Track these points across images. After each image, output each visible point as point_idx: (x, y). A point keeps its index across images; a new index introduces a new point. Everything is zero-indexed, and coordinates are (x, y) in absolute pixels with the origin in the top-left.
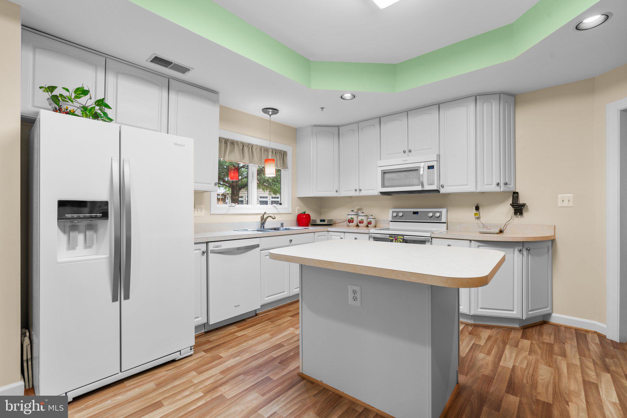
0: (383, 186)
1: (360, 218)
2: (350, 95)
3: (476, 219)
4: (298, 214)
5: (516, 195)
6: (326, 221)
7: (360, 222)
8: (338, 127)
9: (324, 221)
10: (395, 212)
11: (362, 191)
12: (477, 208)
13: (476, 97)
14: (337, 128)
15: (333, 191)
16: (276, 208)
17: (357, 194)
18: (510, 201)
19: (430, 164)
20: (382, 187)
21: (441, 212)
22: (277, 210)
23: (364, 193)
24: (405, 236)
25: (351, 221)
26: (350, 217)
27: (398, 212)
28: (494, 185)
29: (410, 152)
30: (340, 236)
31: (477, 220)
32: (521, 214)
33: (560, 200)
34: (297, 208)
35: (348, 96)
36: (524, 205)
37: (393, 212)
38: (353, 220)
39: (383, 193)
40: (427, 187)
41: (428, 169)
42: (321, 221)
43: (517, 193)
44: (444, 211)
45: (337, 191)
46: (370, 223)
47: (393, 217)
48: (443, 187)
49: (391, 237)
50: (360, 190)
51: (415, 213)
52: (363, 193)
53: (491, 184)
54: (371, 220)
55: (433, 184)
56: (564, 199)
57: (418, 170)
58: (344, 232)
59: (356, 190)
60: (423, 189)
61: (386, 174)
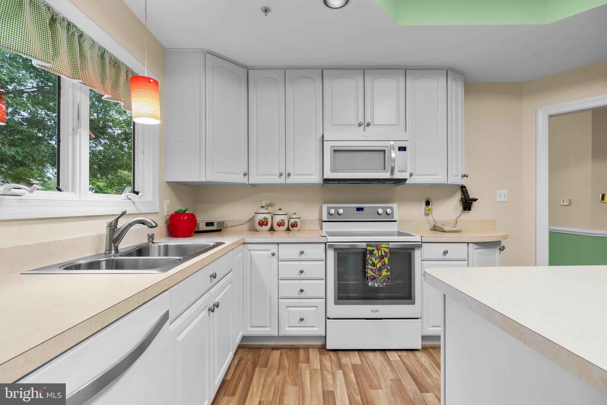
0: (333, 170)
1: (278, 219)
4: (170, 214)
5: (464, 189)
6: (215, 224)
7: (279, 225)
8: (247, 69)
9: (212, 224)
10: (332, 208)
11: (292, 176)
12: (428, 203)
13: (449, 71)
14: (245, 70)
15: (239, 174)
16: (133, 202)
17: (282, 180)
18: (459, 196)
19: (402, 144)
20: (331, 171)
21: (391, 208)
22: (135, 206)
24: (390, 243)
25: (262, 223)
26: (260, 217)
27: (336, 209)
28: (460, 177)
29: (368, 125)
30: (269, 250)
31: (426, 217)
32: (470, 209)
33: (498, 196)
34: (166, 203)
36: (475, 200)
37: (329, 209)
38: (267, 221)
39: (326, 181)
40: (398, 175)
41: (399, 151)
42: (208, 224)
43: (465, 187)
44: (395, 206)
45: (245, 175)
46: (294, 225)
47: (330, 214)
48: (411, 175)
49: (370, 246)
50: (289, 175)
51: (359, 209)
52: (293, 180)
53: (458, 176)
54: (296, 220)
55: (405, 171)
56: (502, 194)
57: (384, 151)
58: (278, 244)
59: (281, 175)
60: (392, 177)
61: (336, 152)
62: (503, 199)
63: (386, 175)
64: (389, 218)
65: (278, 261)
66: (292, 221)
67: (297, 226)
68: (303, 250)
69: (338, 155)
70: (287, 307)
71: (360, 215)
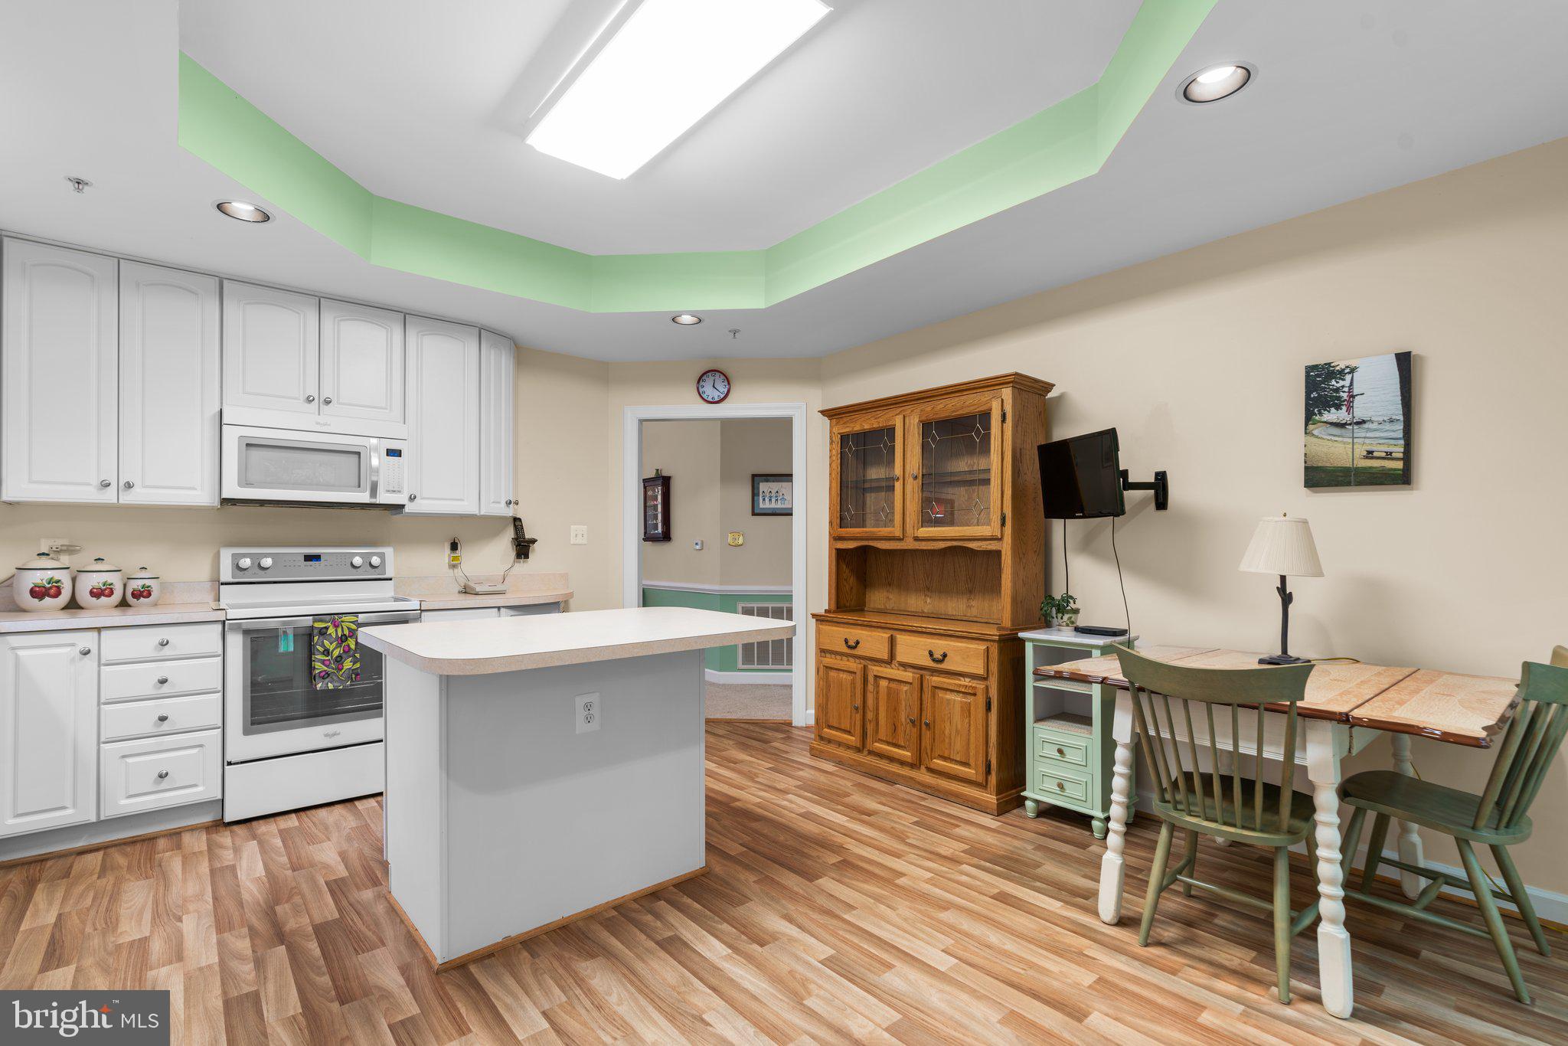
0: (245, 482)
1: (96, 580)
2: (252, 208)
3: (449, 568)
5: (517, 523)
7: (96, 593)
10: (244, 556)
11: (136, 490)
12: (454, 546)
13: (484, 332)
17: (109, 497)
18: (510, 533)
19: (394, 445)
20: (240, 485)
21: (382, 556)
23: (138, 496)
24: (360, 615)
25: (43, 592)
26: (37, 578)
27: (256, 558)
28: (503, 504)
29: (328, 402)
30: (73, 644)
31: (451, 571)
32: (527, 556)
33: (573, 534)
35: (243, 209)
36: (534, 541)
37: (236, 558)
38: (57, 587)
39: (225, 502)
40: (383, 498)
41: (387, 455)
43: (520, 520)
44: (388, 551)
46: (143, 593)
47: (239, 569)
48: (412, 498)
49: (321, 621)
50: (129, 486)
51: (309, 558)
52: (142, 497)
53: (499, 503)
54: (148, 582)
55: (399, 492)
56: (578, 533)
57: (359, 454)
58: (99, 629)
59: (106, 485)
60: (373, 501)
61: (252, 448)
62: (579, 541)
63: (364, 497)
64: (376, 575)
65: (99, 665)
66: (135, 585)
67: (149, 595)
68: (166, 637)
69: (255, 453)
70: (124, 757)
71: (313, 570)
